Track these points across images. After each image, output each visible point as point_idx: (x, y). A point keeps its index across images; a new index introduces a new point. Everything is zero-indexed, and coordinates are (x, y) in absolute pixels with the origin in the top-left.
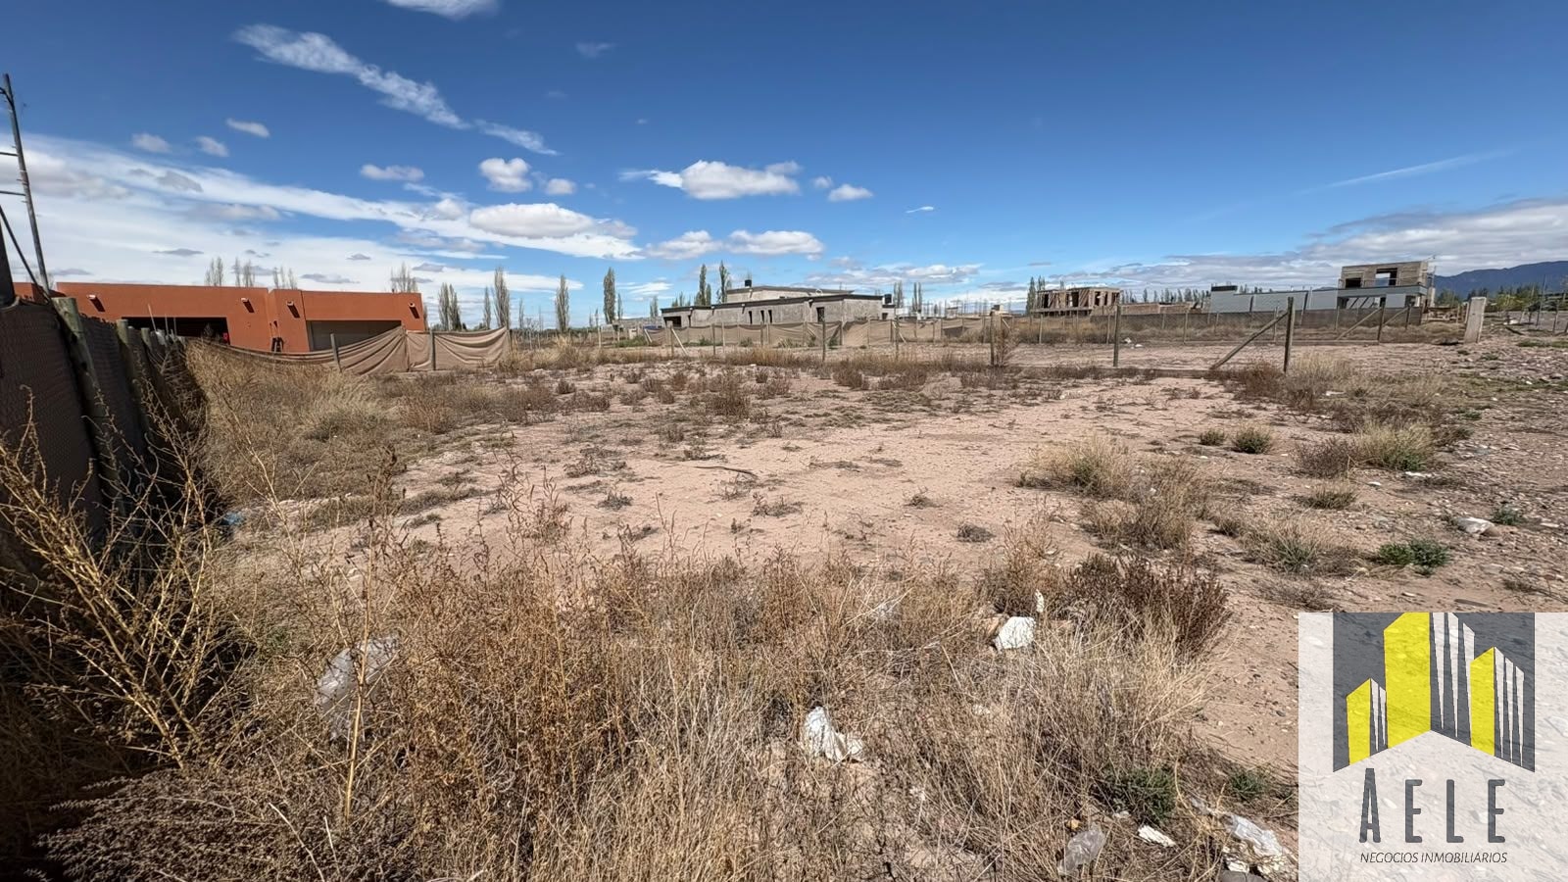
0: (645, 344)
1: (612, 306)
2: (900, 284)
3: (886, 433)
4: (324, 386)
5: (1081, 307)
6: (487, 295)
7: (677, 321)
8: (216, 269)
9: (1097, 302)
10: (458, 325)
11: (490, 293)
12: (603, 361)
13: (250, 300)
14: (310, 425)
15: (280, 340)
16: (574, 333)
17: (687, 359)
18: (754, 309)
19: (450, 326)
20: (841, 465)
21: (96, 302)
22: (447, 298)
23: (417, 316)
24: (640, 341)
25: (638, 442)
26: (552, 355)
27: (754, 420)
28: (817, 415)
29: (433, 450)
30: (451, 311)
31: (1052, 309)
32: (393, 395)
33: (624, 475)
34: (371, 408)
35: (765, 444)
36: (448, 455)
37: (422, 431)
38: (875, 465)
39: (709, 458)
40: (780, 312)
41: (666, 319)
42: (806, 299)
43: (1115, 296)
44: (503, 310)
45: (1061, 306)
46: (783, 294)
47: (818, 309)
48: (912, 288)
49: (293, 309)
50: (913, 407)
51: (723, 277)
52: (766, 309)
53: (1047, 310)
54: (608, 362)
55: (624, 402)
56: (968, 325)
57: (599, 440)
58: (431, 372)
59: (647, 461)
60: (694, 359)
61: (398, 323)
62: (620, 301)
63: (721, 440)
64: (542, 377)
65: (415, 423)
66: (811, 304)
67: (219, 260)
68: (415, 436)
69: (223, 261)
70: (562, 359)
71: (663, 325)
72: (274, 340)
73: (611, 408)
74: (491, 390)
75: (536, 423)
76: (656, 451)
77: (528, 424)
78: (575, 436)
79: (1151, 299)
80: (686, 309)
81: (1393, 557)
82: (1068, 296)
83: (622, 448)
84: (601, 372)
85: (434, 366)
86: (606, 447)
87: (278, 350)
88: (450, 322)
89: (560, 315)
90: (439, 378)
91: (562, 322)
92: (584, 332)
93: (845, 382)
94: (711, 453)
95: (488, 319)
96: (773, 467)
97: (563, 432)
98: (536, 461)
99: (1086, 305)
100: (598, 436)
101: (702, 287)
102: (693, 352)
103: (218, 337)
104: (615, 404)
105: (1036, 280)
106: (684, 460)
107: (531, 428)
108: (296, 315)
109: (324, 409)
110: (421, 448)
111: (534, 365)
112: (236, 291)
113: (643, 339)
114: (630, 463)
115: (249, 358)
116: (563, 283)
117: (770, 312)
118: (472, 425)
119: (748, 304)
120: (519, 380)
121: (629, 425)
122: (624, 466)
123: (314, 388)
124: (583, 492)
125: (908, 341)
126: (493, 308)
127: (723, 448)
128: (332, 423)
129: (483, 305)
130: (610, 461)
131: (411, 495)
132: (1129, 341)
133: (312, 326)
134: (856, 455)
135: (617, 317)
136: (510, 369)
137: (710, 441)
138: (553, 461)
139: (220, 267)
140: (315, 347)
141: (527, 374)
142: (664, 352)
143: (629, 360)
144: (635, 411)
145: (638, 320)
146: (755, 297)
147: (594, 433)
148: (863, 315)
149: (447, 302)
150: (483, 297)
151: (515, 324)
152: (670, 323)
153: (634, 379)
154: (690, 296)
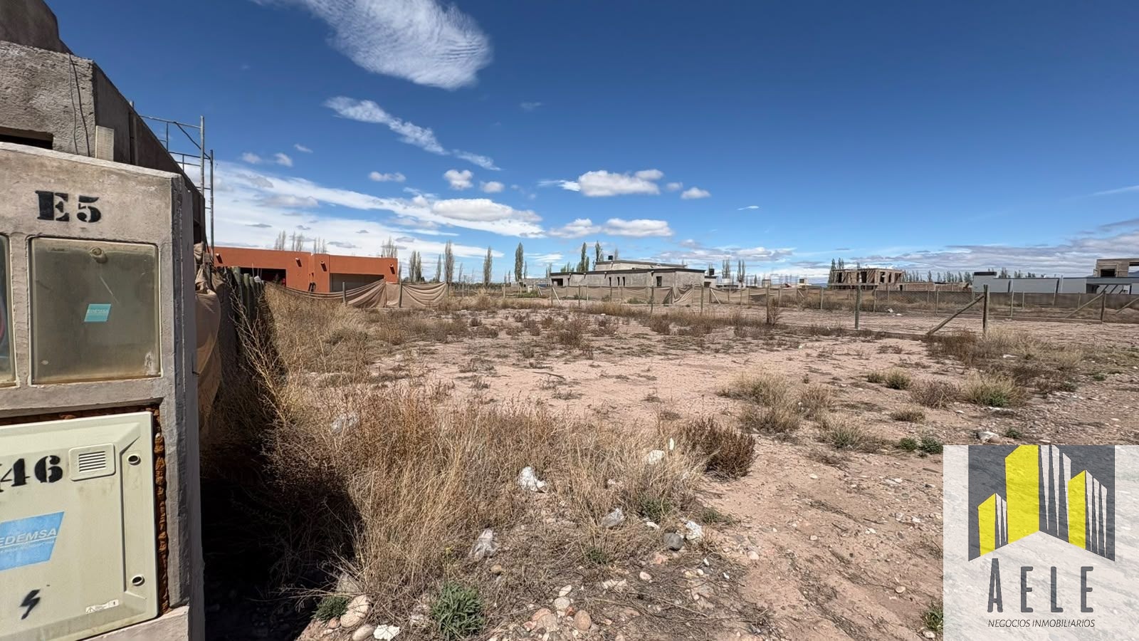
0: (537, 297)
1: (520, 270)
2: (728, 261)
3: (661, 361)
4: (336, 314)
5: (868, 283)
6: (440, 258)
7: (560, 282)
8: (282, 237)
9: (882, 280)
10: (420, 278)
11: (442, 257)
12: (505, 307)
13: (300, 259)
14: (328, 335)
15: (314, 284)
16: (493, 286)
17: (561, 308)
18: (613, 276)
19: (415, 279)
20: (618, 377)
21: (219, 258)
22: (415, 260)
23: (393, 272)
24: (535, 294)
25: (506, 357)
26: (473, 301)
27: (582, 349)
28: (623, 348)
29: (391, 353)
30: (416, 267)
31: (845, 284)
32: (373, 321)
33: (491, 373)
34: (360, 328)
35: (582, 362)
36: (398, 357)
37: (386, 343)
38: (640, 379)
39: (544, 368)
40: (631, 279)
41: (553, 280)
42: (649, 270)
43: (898, 276)
44: (449, 269)
45: (852, 281)
46: (635, 266)
47: (657, 278)
48: (738, 264)
49: (324, 266)
50: (691, 347)
51: (597, 252)
52: (621, 276)
53: (840, 284)
54: (508, 307)
55: (508, 333)
56: (771, 293)
57: (484, 354)
58: (397, 308)
59: (507, 367)
60: (565, 308)
61: (382, 277)
62: (526, 267)
63: (556, 359)
64: (463, 315)
65: (384, 338)
66: (652, 274)
67: (284, 232)
68: (382, 345)
69: (286, 233)
70: (479, 304)
71: (551, 284)
72: (311, 284)
73: (499, 336)
74: (430, 322)
75: (451, 342)
76: (514, 362)
77: (447, 343)
78: (471, 349)
79: (935, 279)
80: (567, 274)
81: (905, 446)
82: (858, 274)
83: (496, 359)
84: (502, 313)
85: (400, 305)
86: (486, 358)
87: (312, 290)
88: (415, 275)
89: (486, 275)
90: (401, 312)
91: (487, 279)
92: (499, 286)
93: (656, 329)
94: (545, 366)
95: (439, 275)
96: (577, 376)
97: (465, 348)
98: (444, 363)
99: (873, 281)
100: (484, 352)
101: (583, 258)
102: (566, 303)
103: (281, 282)
104: (502, 335)
105: (837, 262)
106: (528, 368)
107: (448, 345)
108: (325, 270)
109: (336, 326)
110: (384, 352)
111: (461, 307)
112: (292, 254)
113: (536, 293)
114: (497, 368)
115: (298, 296)
116: (489, 252)
117: (624, 278)
118: (415, 341)
119: (609, 272)
120: (450, 316)
121: (504, 347)
122: (492, 368)
123: (331, 314)
124: (466, 381)
125: (722, 303)
126: (443, 267)
127: (554, 363)
128: (339, 335)
129: (436, 265)
130: (486, 365)
131: (375, 374)
132: (891, 311)
133: (333, 277)
134: (632, 372)
135: (523, 277)
136: (445, 308)
137: (549, 358)
138: (454, 364)
139: (284, 237)
140: (333, 290)
141: (454, 312)
142: (546, 302)
143: (522, 307)
144: (512, 339)
145: (536, 279)
146: (615, 267)
147: (482, 349)
148: (690, 283)
149: (414, 263)
150: (437, 260)
151: (455, 279)
152: (555, 283)
153: (520, 319)
154: (575, 264)
